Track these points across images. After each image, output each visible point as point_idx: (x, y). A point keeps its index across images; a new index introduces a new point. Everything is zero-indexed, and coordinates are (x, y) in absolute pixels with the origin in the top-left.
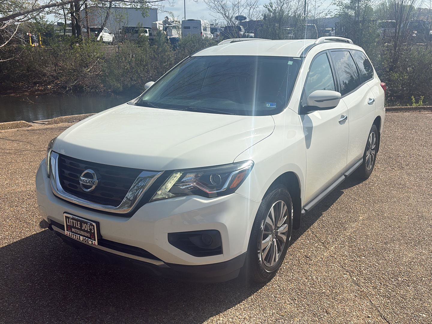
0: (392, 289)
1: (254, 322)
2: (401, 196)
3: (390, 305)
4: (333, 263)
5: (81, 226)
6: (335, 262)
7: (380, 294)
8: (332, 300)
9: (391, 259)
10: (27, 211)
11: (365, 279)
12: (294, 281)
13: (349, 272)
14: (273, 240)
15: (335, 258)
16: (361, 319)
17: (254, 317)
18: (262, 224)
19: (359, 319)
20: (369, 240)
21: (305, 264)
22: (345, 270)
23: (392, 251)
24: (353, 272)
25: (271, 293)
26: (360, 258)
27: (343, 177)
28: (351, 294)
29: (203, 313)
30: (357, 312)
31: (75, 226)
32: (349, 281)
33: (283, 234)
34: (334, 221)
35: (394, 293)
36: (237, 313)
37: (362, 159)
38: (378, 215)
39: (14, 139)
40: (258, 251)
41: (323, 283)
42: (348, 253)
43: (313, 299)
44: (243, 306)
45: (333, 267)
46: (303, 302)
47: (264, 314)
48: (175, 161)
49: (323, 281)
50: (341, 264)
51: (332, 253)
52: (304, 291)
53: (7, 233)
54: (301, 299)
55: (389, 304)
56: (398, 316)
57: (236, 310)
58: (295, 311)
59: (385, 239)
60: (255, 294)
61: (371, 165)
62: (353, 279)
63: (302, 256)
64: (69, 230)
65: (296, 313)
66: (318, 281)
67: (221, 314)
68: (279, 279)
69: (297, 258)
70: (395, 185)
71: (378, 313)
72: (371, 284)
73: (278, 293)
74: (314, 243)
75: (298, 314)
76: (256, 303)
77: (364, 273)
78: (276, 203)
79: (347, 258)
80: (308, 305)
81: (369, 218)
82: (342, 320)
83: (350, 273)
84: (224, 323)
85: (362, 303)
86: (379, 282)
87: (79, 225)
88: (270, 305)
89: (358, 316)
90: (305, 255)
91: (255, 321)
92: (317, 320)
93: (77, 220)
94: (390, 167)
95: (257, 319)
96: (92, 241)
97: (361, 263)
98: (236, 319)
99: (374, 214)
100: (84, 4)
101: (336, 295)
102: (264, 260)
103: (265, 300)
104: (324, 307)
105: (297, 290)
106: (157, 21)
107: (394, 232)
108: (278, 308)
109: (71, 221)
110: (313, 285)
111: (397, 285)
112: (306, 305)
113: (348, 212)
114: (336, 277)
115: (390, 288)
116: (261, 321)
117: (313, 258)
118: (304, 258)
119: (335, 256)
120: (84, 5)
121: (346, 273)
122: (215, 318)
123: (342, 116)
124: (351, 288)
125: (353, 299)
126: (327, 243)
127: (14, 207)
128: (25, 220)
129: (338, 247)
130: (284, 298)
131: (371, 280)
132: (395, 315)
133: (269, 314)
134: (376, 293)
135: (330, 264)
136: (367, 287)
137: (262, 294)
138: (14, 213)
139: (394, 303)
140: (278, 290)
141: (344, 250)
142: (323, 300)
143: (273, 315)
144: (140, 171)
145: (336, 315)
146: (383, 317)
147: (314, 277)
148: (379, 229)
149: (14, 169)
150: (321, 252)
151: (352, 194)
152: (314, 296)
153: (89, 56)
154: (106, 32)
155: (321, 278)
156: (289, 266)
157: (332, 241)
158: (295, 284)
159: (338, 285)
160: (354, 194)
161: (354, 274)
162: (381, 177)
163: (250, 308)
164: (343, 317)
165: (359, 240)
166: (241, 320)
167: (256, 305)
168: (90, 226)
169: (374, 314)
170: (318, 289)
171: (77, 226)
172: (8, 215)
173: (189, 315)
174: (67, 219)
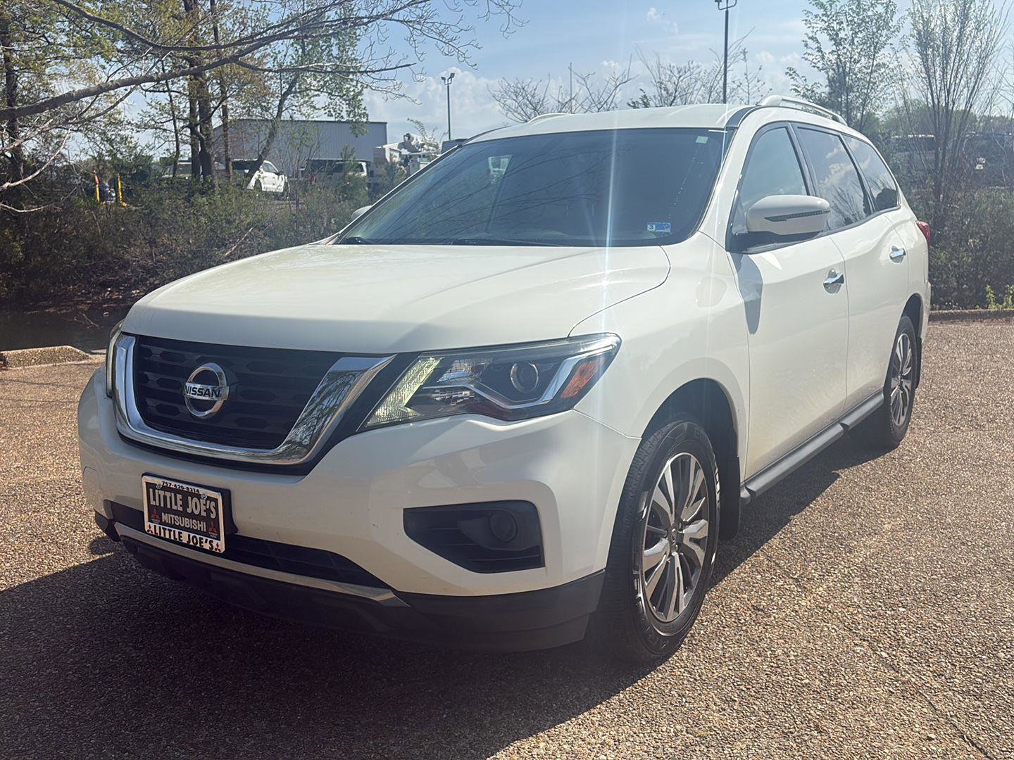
0: (984, 677)
1: (629, 752)
2: (983, 481)
3: (983, 712)
4: (825, 622)
5: (185, 505)
6: (830, 620)
7: (955, 689)
8: (828, 702)
9: (973, 613)
10: (61, 520)
11: (910, 656)
12: (727, 660)
13: (868, 640)
14: (670, 553)
15: (830, 612)
16: (910, 744)
17: (628, 740)
18: (644, 504)
19: (904, 744)
20: (912, 573)
21: (753, 623)
22: (857, 636)
23: (975, 595)
24: (879, 641)
25: (669, 687)
26: (894, 610)
27: (839, 428)
28: (877, 689)
29: (494, 733)
30: (896, 728)
31: (169, 507)
32: (870, 660)
33: (697, 541)
34: (821, 534)
35: (991, 686)
36: (584, 732)
37: (882, 395)
38: (931, 520)
39: (43, 382)
40: (635, 572)
41: (803, 665)
42: (863, 601)
43: (779, 699)
44: (599, 716)
45: (826, 629)
46: (754, 707)
47: (654, 734)
48: (422, 331)
49: (802, 659)
50: (846, 624)
51: (820, 601)
52: (754, 682)
53: (8, 564)
54: (749, 700)
55: (980, 709)
56: (1007, 737)
57: (580, 725)
58: (733, 726)
59: (954, 570)
60: (628, 689)
61: (903, 414)
62: (881, 656)
63: (746, 608)
64: (155, 518)
65: (737, 730)
66: (790, 660)
67: (542, 734)
68: (688, 656)
69: (733, 612)
70: (964, 460)
71: (954, 731)
72: (929, 666)
73: (689, 686)
74: (774, 580)
75: (743, 733)
76: (631, 709)
77: (907, 642)
78: (678, 457)
79: (860, 610)
80: (767, 712)
81: (907, 526)
82: (860, 745)
83: (870, 643)
84: (551, 753)
85: (908, 708)
86: (949, 662)
87: (180, 503)
88: (669, 713)
89: (900, 738)
90: (752, 606)
91: (631, 749)
92: (795, 746)
93: (176, 491)
94: (948, 424)
95: (635, 745)
96: (211, 542)
97: (896, 621)
98: (580, 746)
99: (920, 518)
100: (220, 106)
101: (839, 691)
102: (649, 599)
103: (656, 703)
104: (810, 717)
105: (736, 679)
106: (386, 144)
107: (975, 556)
108: (689, 720)
109: (159, 495)
110: (777, 668)
111: (995, 668)
112: (761, 713)
113: (853, 515)
114: (836, 652)
115: (978, 674)
116: (645, 749)
117: (775, 611)
118: (750, 612)
119: (830, 606)
120: (221, 110)
121: (860, 642)
122: (526, 744)
123: (832, 275)
124: (875, 675)
125: (884, 700)
126: (805, 579)
127: (30, 513)
128: (54, 539)
129: (834, 588)
130: (703, 697)
131: (927, 658)
132: (998, 734)
133: (665, 734)
134: (943, 686)
135: (818, 624)
136: (919, 672)
137: (647, 688)
138: (29, 524)
139: (992, 707)
140: (688, 681)
141: (850, 593)
142: (806, 702)
143: (677, 735)
144: (335, 356)
145: (844, 736)
146: (966, 740)
147: (779, 652)
148: (936, 549)
149: (38, 439)
150: (794, 598)
151: (861, 478)
152: (782, 693)
153: (229, 222)
154: (269, 171)
155: (796, 654)
156: (714, 628)
157: (820, 575)
158: (731, 668)
159: (843, 669)
160: (865, 477)
161: (881, 645)
162: (930, 443)
163: (616, 720)
164: (861, 740)
165: (888, 572)
166: (593, 748)
167: (632, 713)
168: (208, 502)
169: (942, 733)
170: (791, 678)
171: (174, 507)
172: (14, 529)
173: (460, 736)
174: (151, 490)
